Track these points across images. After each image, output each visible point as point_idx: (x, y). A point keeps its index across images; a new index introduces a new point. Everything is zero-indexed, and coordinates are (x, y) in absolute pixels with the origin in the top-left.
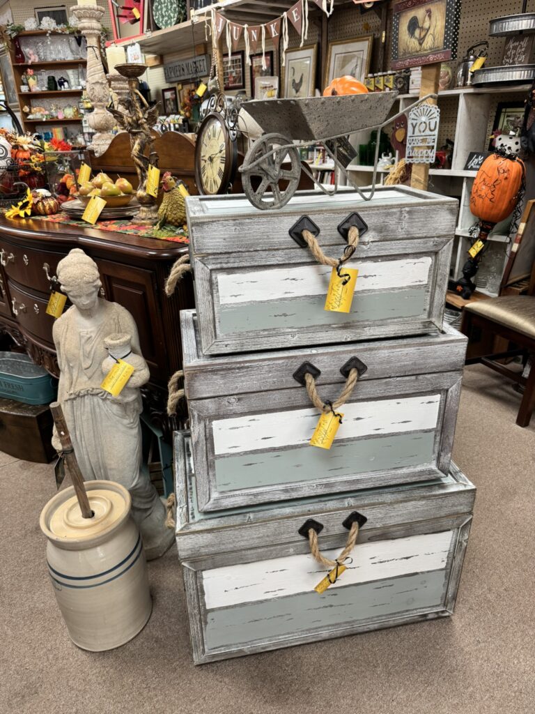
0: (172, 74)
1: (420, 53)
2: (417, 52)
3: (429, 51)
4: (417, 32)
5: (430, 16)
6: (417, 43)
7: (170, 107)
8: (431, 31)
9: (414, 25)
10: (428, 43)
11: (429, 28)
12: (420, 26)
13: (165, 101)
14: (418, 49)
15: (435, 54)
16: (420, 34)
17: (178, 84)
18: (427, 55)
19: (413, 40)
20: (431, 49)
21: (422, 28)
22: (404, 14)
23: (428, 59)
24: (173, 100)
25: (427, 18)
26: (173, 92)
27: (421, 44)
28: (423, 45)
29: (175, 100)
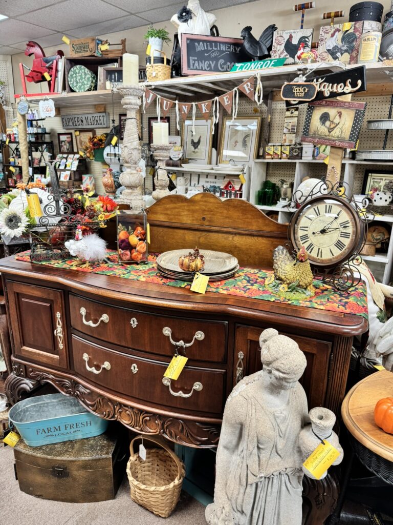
0: (71, 123)
1: (328, 137)
2: (326, 136)
3: (336, 138)
4: (328, 123)
5: (340, 116)
6: (326, 130)
7: (65, 147)
8: (340, 126)
9: (325, 118)
10: (336, 133)
11: (339, 123)
12: (331, 120)
13: (60, 142)
14: (327, 134)
15: (342, 142)
16: (330, 125)
17: (75, 131)
18: (334, 141)
19: (323, 127)
20: (338, 137)
21: (332, 122)
22: (318, 108)
23: (335, 143)
24: (68, 143)
25: (338, 117)
26: (70, 136)
27: (330, 132)
28: (332, 133)
29: (71, 143)
